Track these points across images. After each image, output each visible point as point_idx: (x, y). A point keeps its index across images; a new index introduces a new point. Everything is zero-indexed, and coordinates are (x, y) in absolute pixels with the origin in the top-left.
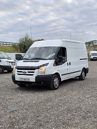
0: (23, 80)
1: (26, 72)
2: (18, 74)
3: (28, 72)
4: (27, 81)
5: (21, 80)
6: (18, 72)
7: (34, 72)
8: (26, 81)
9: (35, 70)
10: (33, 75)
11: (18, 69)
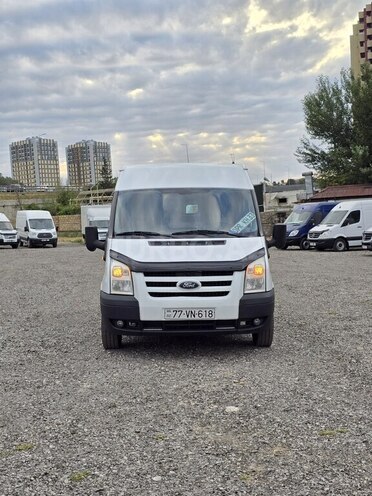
0: (184, 317)
1: (196, 286)
2: (153, 294)
3: (204, 284)
4: (204, 318)
5: (171, 318)
6: (149, 284)
7: (228, 283)
8: (197, 318)
10: (225, 293)
11: (147, 274)
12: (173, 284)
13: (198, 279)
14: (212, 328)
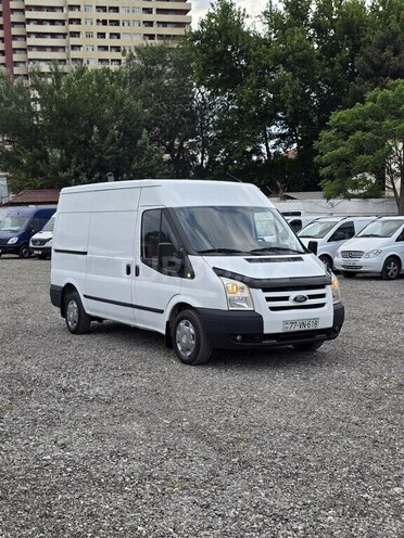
0: (297, 328)
1: (305, 299)
2: (272, 309)
3: (311, 297)
4: (311, 328)
5: (288, 330)
6: (268, 299)
7: (323, 296)
8: (307, 328)
9: (322, 287)
10: (322, 305)
11: (265, 290)
12: (286, 299)
13: (305, 293)
14: (312, 336)
